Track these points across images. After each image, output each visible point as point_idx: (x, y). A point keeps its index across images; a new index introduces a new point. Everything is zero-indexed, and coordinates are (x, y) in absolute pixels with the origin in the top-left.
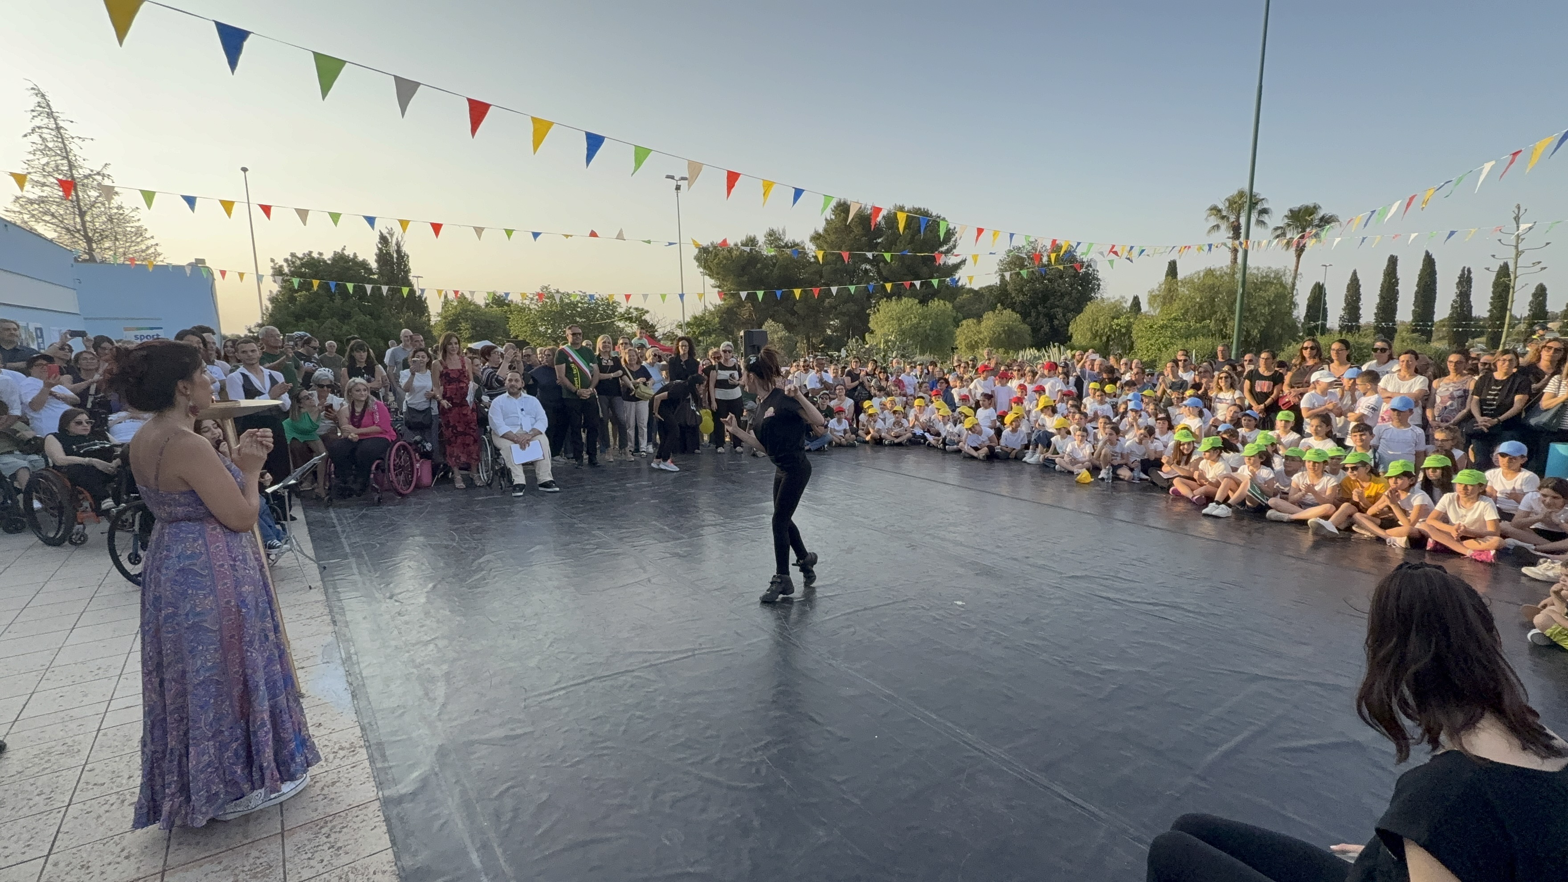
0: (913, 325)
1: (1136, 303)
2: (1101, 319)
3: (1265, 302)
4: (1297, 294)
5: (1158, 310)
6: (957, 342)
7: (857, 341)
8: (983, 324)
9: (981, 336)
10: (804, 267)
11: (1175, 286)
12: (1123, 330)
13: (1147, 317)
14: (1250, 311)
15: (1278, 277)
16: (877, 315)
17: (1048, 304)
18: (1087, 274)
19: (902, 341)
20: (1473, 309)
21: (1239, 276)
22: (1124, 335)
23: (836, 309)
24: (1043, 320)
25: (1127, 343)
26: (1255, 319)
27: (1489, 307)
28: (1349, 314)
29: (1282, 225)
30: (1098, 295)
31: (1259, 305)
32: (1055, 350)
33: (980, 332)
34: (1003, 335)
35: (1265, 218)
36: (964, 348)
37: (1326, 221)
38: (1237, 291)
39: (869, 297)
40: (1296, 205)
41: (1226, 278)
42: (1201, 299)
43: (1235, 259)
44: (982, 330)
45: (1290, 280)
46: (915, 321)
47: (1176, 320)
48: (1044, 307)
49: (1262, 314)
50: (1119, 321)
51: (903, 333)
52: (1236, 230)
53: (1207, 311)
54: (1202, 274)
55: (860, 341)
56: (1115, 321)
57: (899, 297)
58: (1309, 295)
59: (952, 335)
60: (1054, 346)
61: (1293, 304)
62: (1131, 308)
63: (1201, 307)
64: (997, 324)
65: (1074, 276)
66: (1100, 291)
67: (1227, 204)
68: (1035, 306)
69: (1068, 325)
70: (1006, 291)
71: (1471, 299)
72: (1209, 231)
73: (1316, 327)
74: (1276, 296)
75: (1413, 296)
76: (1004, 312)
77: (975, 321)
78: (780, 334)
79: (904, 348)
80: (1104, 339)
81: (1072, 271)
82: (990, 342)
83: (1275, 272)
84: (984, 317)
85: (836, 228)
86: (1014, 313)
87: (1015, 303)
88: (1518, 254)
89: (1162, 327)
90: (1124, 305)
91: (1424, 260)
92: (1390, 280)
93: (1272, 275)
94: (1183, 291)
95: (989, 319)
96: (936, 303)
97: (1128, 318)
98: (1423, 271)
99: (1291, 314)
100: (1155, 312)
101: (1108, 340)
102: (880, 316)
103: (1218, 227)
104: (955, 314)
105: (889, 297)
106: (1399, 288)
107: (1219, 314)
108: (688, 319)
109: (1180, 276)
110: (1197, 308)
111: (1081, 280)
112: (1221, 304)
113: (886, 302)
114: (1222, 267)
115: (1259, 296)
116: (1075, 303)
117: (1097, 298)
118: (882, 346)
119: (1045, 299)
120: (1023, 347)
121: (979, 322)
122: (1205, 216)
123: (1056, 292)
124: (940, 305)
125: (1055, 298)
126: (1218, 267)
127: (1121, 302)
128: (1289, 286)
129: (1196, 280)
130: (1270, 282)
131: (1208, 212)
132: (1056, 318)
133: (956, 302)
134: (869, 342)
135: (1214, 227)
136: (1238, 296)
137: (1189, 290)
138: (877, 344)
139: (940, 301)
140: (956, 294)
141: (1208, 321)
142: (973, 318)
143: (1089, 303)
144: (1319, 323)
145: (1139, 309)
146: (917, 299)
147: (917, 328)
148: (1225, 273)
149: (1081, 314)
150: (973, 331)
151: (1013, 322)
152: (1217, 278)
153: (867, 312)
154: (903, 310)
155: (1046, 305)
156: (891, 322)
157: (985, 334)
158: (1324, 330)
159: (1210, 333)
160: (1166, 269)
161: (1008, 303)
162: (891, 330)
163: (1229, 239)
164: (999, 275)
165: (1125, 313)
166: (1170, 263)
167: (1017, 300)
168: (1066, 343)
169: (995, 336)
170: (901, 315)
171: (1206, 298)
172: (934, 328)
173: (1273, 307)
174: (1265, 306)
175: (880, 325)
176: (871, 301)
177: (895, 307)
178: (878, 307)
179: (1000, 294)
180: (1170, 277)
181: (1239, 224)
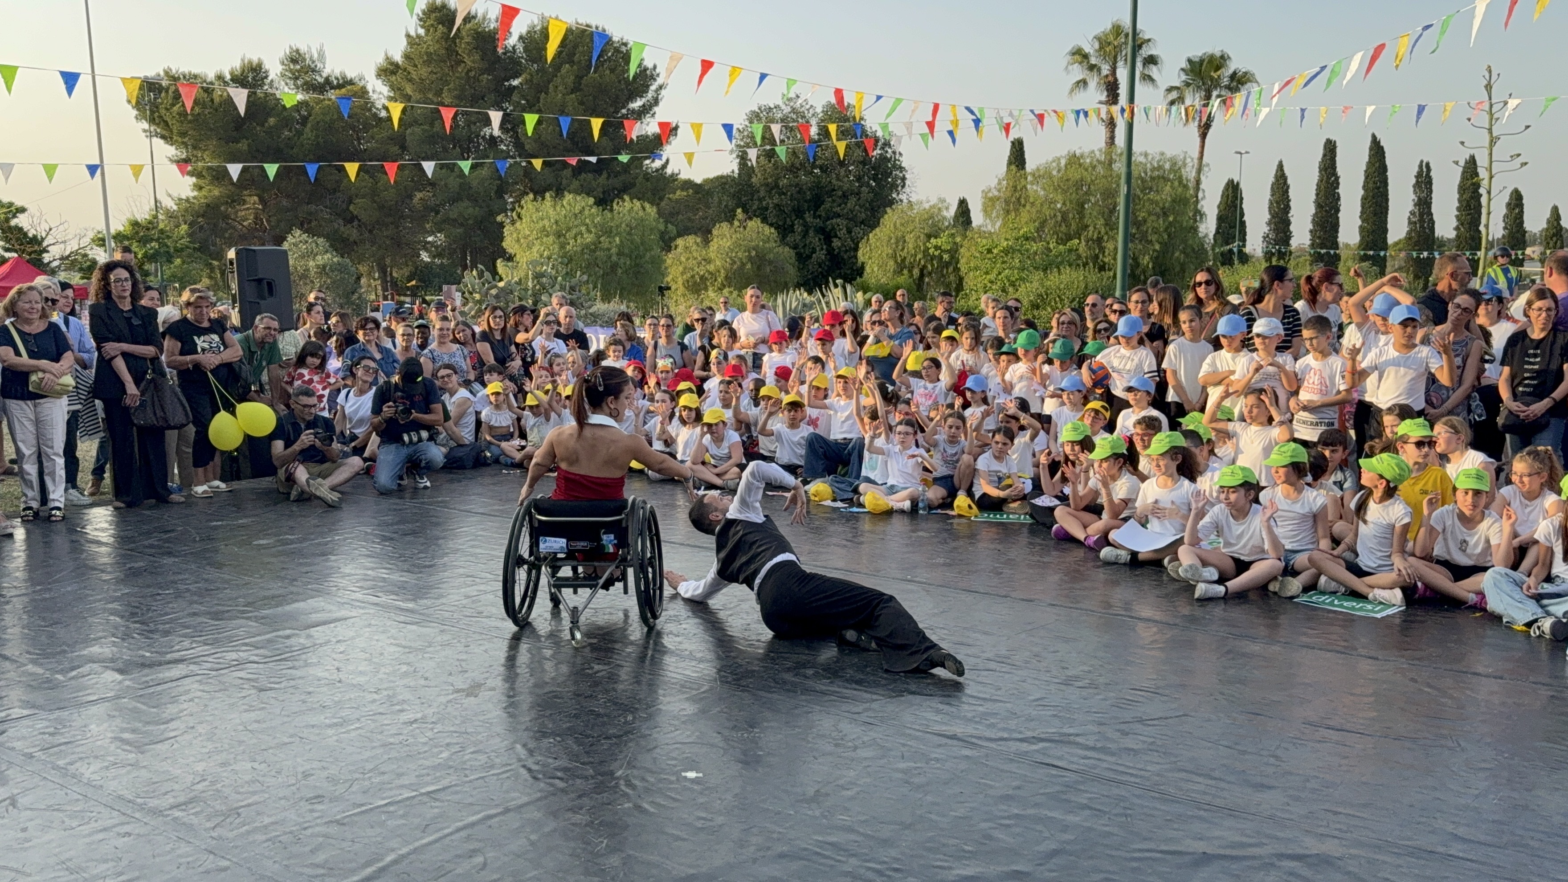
0: (587, 246)
2: (910, 238)
3: (1158, 210)
4: (1204, 198)
5: (998, 224)
6: (669, 279)
7: (481, 275)
8: (714, 245)
9: (711, 268)
10: (367, 127)
11: (1023, 182)
12: (946, 258)
13: (981, 234)
14: (1138, 224)
15: (1176, 167)
16: (518, 225)
17: (822, 212)
18: (883, 159)
19: (569, 275)
20: (1436, 226)
21: (1119, 167)
22: (947, 265)
23: (437, 213)
24: (814, 240)
25: (952, 278)
26: (1144, 239)
27: (1455, 223)
28: (1276, 230)
29: (1177, 84)
30: (903, 197)
31: (1150, 214)
32: (838, 292)
33: (708, 261)
34: (749, 266)
35: (1153, 71)
37: (1239, 81)
38: (1117, 191)
39: (501, 192)
40: (1197, 52)
41: (1100, 169)
42: (1064, 204)
43: (1113, 138)
44: (712, 255)
45: (1194, 174)
46: (589, 238)
47: (1027, 239)
48: (815, 217)
49: (1156, 231)
50: (939, 240)
51: (568, 260)
52: (1112, 89)
53: (1074, 226)
54: (1063, 162)
55: (487, 275)
56: (933, 240)
57: (559, 193)
58: (1219, 199)
59: (658, 264)
60: (836, 286)
61: (1199, 214)
62: (956, 217)
63: (1064, 218)
64: (737, 244)
65: (864, 163)
66: (907, 189)
67: (1097, 46)
68: (799, 212)
69: (856, 249)
70: (750, 186)
71: (1433, 210)
72: (1072, 91)
73: (1231, 251)
74: (1174, 201)
75: (1359, 203)
76: (750, 224)
77: (699, 240)
78: (320, 260)
79: (572, 289)
80: (916, 272)
81: (859, 153)
82: (726, 277)
83: (1170, 160)
84: (715, 232)
85: (429, 54)
86: (766, 228)
87: (767, 209)
88: (1493, 141)
89: (1006, 251)
90: (945, 213)
91: (1371, 149)
92: (1329, 178)
93: (1167, 166)
94: (1036, 190)
95: (723, 236)
96: (627, 204)
97: (953, 235)
98: (1370, 164)
99: (1195, 230)
100: (993, 225)
101: (922, 275)
102: (524, 227)
103: (1083, 83)
104: (662, 227)
105: (539, 193)
106: (1341, 190)
107: (1091, 228)
108: (118, 225)
109: (1030, 166)
110: (1059, 218)
111: (873, 168)
112: (1095, 213)
113: (535, 199)
114: (1093, 152)
115: (1149, 199)
116: (867, 209)
117: (901, 201)
118: (530, 284)
119: (817, 202)
120: (784, 287)
121: (707, 242)
122: (1065, 64)
123: (834, 190)
124: (635, 208)
125: (834, 201)
126: (1086, 150)
127: (939, 209)
128: (1190, 185)
129: (1055, 173)
130: (1163, 177)
131: (1069, 57)
132: (836, 236)
133: (663, 204)
134: (504, 276)
135: (1078, 82)
136: (1121, 201)
137: (1044, 189)
138: (520, 280)
139: (635, 201)
140: (664, 190)
141: (1076, 241)
142: (695, 234)
143: (888, 210)
144: (1235, 246)
145: (968, 222)
146: (588, 194)
147: (594, 251)
148: (1098, 161)
149: (877, 229)
150: (695, 259)
151: (764, 242)
152: (1086, 170)
153: (499, 218)
154: (565, 217)
155: (818, 213)
156: (545, 239)
157: (718, 263)
158: (1244, 258)
159: (1080, 262)
160: (1008, 154)
161: (755, 207)
162: (546, 253)
163: (1101, 102)
164: (738, 156)
165: (947, 227)
166: (1013, 143)
167: (770, 202)
168: (855, 279)
169: (735, 267)
170: (563, 226)
171: (1071, 202)
172: (626, 251)
173: (1171, 219)
174: (1158, 217)
175: (524, 245)
176: (506, 197)
177: (551, 211)
178: (519, 210)
179: (740, 191)
180: (1013, 167)
181: (1116, 80)
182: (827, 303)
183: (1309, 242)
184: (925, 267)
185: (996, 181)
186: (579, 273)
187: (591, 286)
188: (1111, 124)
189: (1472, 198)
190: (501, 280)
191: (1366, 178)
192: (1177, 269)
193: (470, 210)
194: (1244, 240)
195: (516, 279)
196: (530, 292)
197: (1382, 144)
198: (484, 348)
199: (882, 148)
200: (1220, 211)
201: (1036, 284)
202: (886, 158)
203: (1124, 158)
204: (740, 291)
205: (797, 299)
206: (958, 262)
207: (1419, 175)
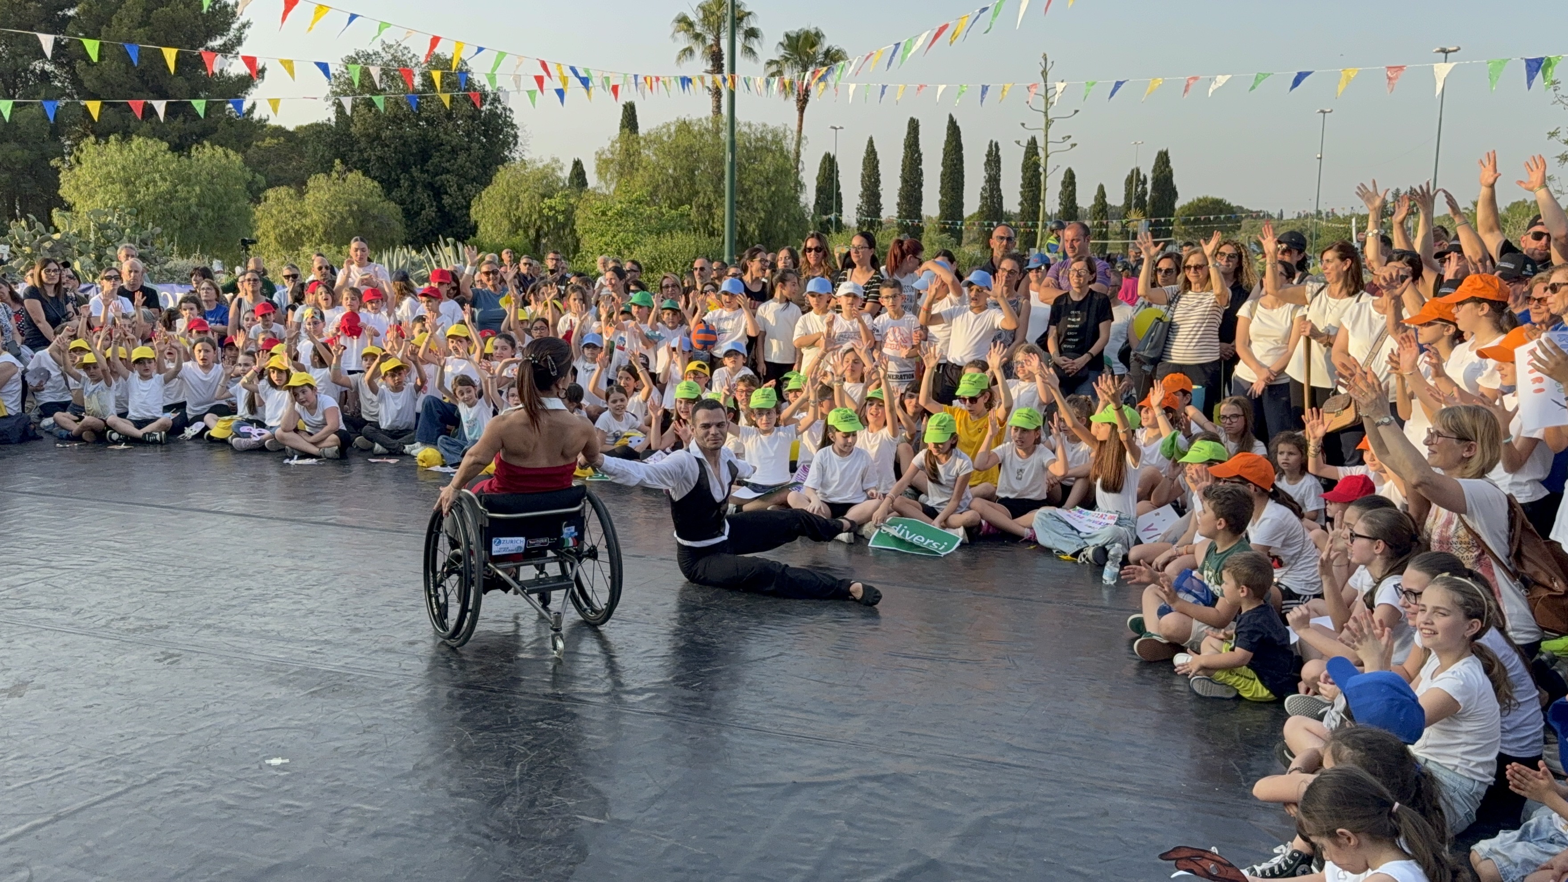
0: (159, 195)
1: (578, 169)
2: (524, 197)
3: (762, 179)
4: (803, 169)
5: (613, 187)
6: (259, 233)
7: (32, 226)
8: (309, 198)
9: (308, 222)
11: (636, 147)
12: (561, 218)
13: (597, 197)
14: (745, 192)
15: (777, 139)
16: (77, 170)
17: (429, 166)
18: (493, 115)
19: (140, 226)
20: (1004, 201)
21: (725, 135)
22: (563, 224)
24: (423, 196)
25: (569, 239)
26: (750, 206)
27: (1020, 199)
28: (868, 203)
29: (777, 58)
30: (516, 155)
31: (755, 183)
32: (448, 250)
33: (305, 215)
34: (350, 221)
35: (754, 44)
36: (274, 245)
37: (832, 57)
38: (723, 159)
40: (794, 28)
41: (708, 138)
42: (675, 169)
43: (718, 107)
44: (309, 209)
45: (792, 147)
46: (164, 186)
47: (640, 202)
48: (423, 171)
49: (760, 199)
50: (553, 202)
51: (139, 211)
52: (716, 58)
53: (685, 192)
54: (673, 129)
55: (39, 226)
56: (547, 201)
57: (126, 136)
58: (817, 172)
59: (245, 216)
60: (447, 245)
61: (799, 185)
62: (571, 179)
63: (675, 183)
64: (335, 198)
65: (473, 118)
66: (519, 147)
67: (701, 15)
68: (405, 167)
69: (468, 207)
70: (349, 135)
71: (1001, 187)
72: (679, 58)
73: (829, 221)
74: (776, 171)
76: (350, 176)
77: (292, 191)
79: (144, 243)
80: (531, 231)
81: (467, 106)
82: (325, 233)
83: (772, 131)
84: (310, 184)
86: (369, 181)
87: (368, 161)
88: (1047, 124)
89: (620, 214)
90: (559, 174)
91: (948, 128)
92: (912, 155)
93: (769, 137)
94: (648, 154)
95: (319, 188)
96: (208, 151)
97: (566, 196)
98: (948, 143)
99: (797, 199)
100: (608, 188)
101: (538, 236)
102: (84, 172)
103: (689, 51)
104: (249, 176)
105: (102, 135)
107: (702, 195)
109: (643, 129)
110: (672, 184)
111: (484, 125)
112: (704, 180)
113: (97, 142)
114: (700, 120)
115: (754, 169)
116: (477, 166)
117: (514, 159)
118: (92, 237)
119: (424, 156)
120: (390, 244)
121: (301, 194)
122: (671, 31)
123: (442, 144)
124: (217, 155)
125: (442, 156)
126: (694, 118)
127: (553, 169)
128: (792, 156)
129: (665, 138)
130: (766, 148)
131: (676, 24)
132: (446, 193)
133: (249, 152)
134: (61, 228)
135: (685, 50)
136: (727, 168)
137: (656, 155)
138: (80, 231)
139: (217, 147)
140: (250, 136)
141: (687, 207)
142: (289, 185)
143: (500, 167)
144: (832, 217)
145: (584, 183)
146: (162, 139)
147: (170, 202)
148: (706, 129)
149: (490, 187)
150: (289, 212)
151: (367, 196)
152: (695, 137)
153: (53, 163)
154: (134, 163)
155: (425, 168)
156: (110, 187)
157: (315, 217)
158: (840, 227)
159: (691, 227)
160: (621, 117)
161: (355, 159)
162: (110, 202)
163: (707, 72)
164: (334, 103)
165: (562, 188)
166: (625, 106)
167: (372, 154)
168: (468, 238)
169: (335, 222)
170: (132, 173)
171: (682, 168)
172: (208, 202)
173: (773, 189)
174: (763, 186)
175: (85, 193)
176: (63, 139)
177: (117, 156)
178: (78, 154)
179: (337, 141)
180: (627, 130)
181: (720, 50)
182: (438, 262)
183: (897, 215)
184: (540, 227)
185: (609, 143)
186: (150, 224)
187: (165, 239)
188: (717, 93)
189: (1033, 176)
190: (57, 231)
191: (945, 155)
192: (781, 237)
193: (19, 153)
194: (840, 211)
195: (75, 231)
196: (92, 246)
197: (958, 124)
198: (34, 307)
199: (492, 104)
200: (819, 183)
201: (649, 248)
202: (496, 113)
203: (728, 126)
204: (340, 246)
205: (404, 257)
206: (574, 224)
207: (989, 154)
